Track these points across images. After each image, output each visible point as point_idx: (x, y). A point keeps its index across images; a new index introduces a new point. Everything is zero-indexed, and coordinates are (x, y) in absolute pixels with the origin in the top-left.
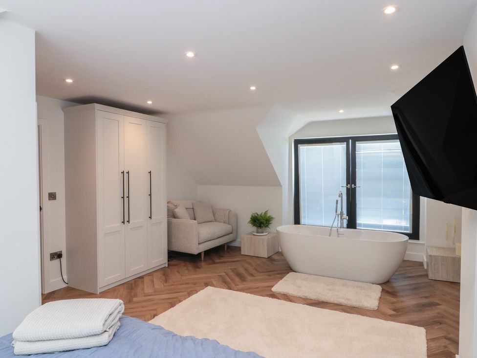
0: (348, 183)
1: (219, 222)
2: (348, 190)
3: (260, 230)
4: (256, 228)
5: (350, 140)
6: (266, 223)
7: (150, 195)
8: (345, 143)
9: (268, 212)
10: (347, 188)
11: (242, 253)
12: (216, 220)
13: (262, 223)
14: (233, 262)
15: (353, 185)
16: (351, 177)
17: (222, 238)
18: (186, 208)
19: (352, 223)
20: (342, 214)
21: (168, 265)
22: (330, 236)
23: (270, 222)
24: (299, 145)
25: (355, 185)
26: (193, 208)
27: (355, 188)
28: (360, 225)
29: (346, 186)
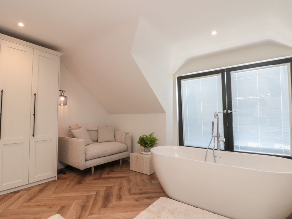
0: (224, 109)
1: (118, 142)
2: (224, 115)
3: (146, 150)
4: (143, 147)
5: (225, 72)
6: (151, 143)
7: (34, 115)
8: (221, 74)
9: (154, 134)
10: (224, 113)
11: (131, 169)
12: (115, 141)
13: (147, 143)
14: (117, 178)
15: (229, 111)
16: (227, 104)
17: (115, 155)
18: (87, 130)
19: (229, 146)
20: (218, 136)
21: (58, 179)
22: (205, 161)
23: (156, 143)
24: (181, 80)
25: (231, 110)
26: (98, 130)
27: (231, 113)
28: (238, 147)
29: (222, 111)
